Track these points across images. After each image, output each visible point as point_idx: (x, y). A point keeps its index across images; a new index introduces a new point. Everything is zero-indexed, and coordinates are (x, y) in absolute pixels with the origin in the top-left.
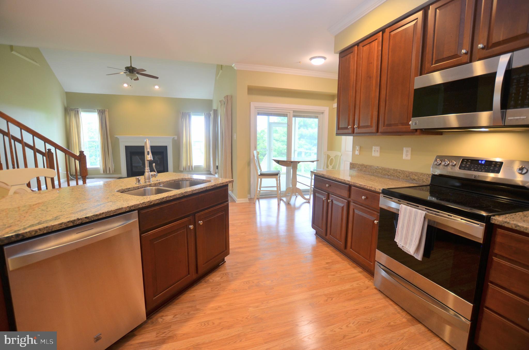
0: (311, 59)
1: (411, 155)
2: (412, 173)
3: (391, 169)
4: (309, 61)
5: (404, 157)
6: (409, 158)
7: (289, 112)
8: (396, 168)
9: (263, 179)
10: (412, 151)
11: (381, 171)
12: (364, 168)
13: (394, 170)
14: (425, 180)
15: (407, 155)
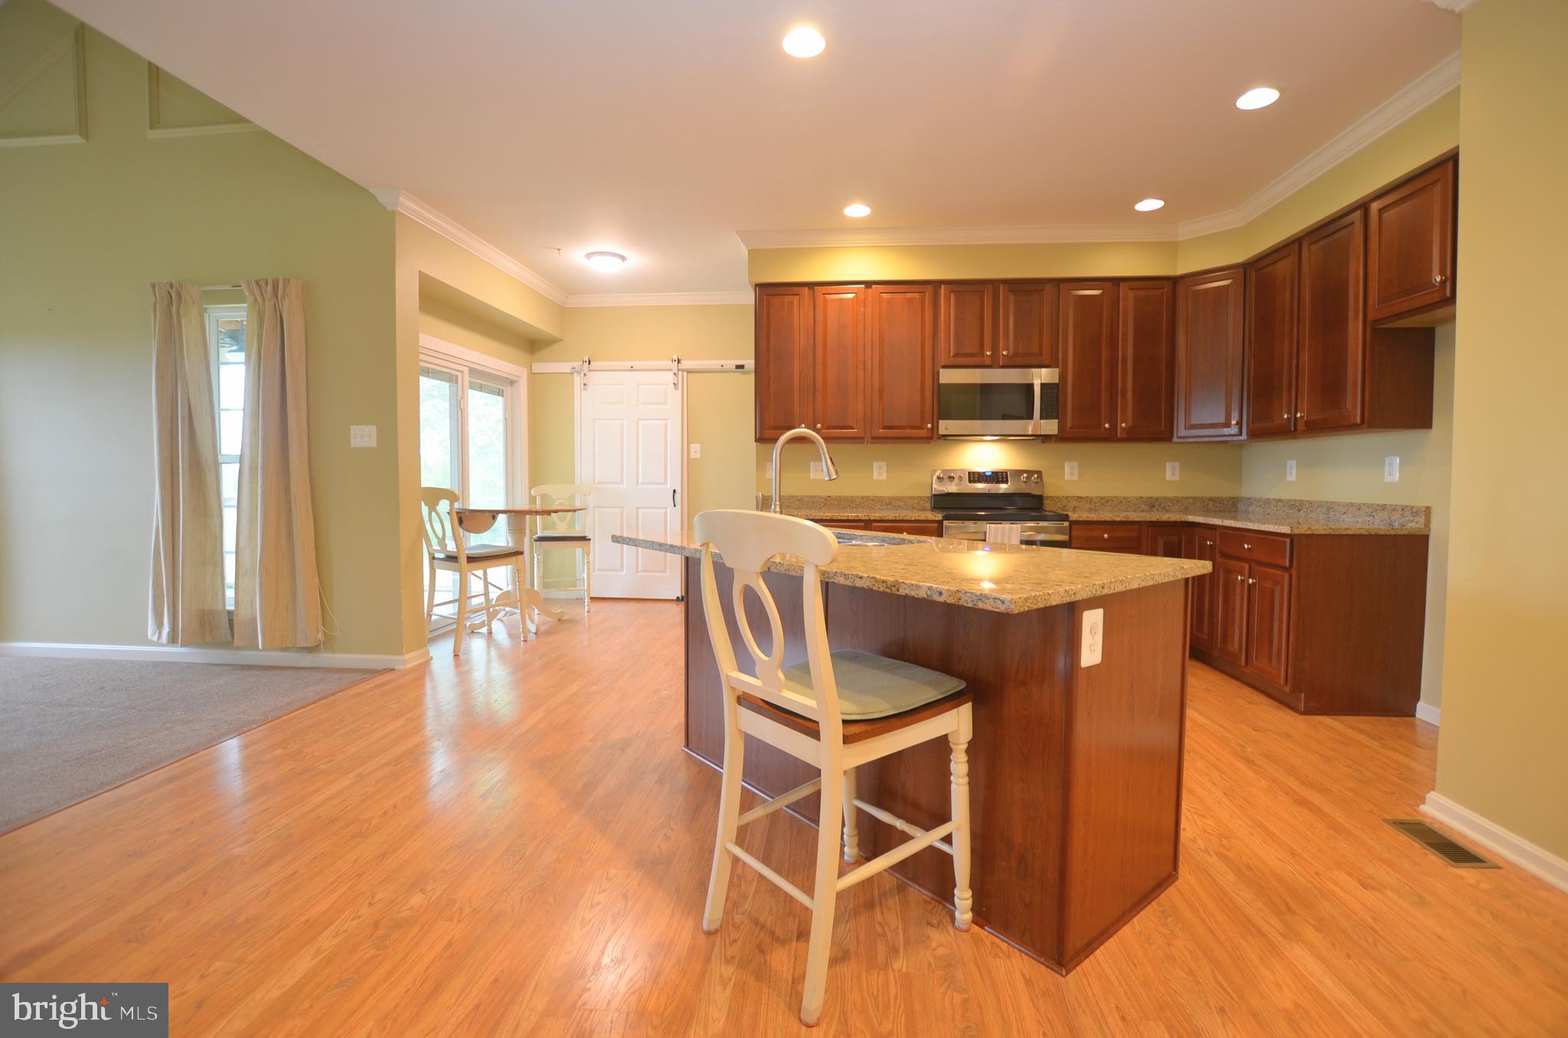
0: (589, 255)
1: (887, 471)
2: (895, 498)
3: (857, 497)
4: (586, 260)
5: (876, 476)
6: (884, 476)
7: (460, 369)
8: (867, 495)
9: (489, 571)
10: (887, 465)
11: (836, 503)
12: (798, 503)
13: (863, 497)
14: (915, 505)
15: (880, 474)
